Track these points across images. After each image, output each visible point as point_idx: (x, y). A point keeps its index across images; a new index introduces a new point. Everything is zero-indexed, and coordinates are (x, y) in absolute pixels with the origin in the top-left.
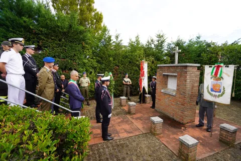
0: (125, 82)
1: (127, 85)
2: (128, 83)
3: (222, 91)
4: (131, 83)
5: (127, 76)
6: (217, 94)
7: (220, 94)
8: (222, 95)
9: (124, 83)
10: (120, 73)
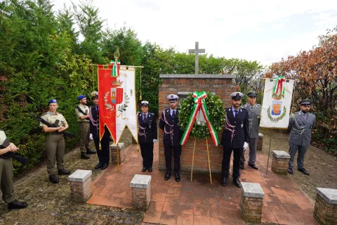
0: (49, 125)
1: (57, 132)
2: (61, 128)
3: (282, 112)
4: (67, 126)
5: (55, 105)
6: (277, 117)
7: (279, 116)
8: (281, 118)
9: (46, 128)
10: (17, 99)
